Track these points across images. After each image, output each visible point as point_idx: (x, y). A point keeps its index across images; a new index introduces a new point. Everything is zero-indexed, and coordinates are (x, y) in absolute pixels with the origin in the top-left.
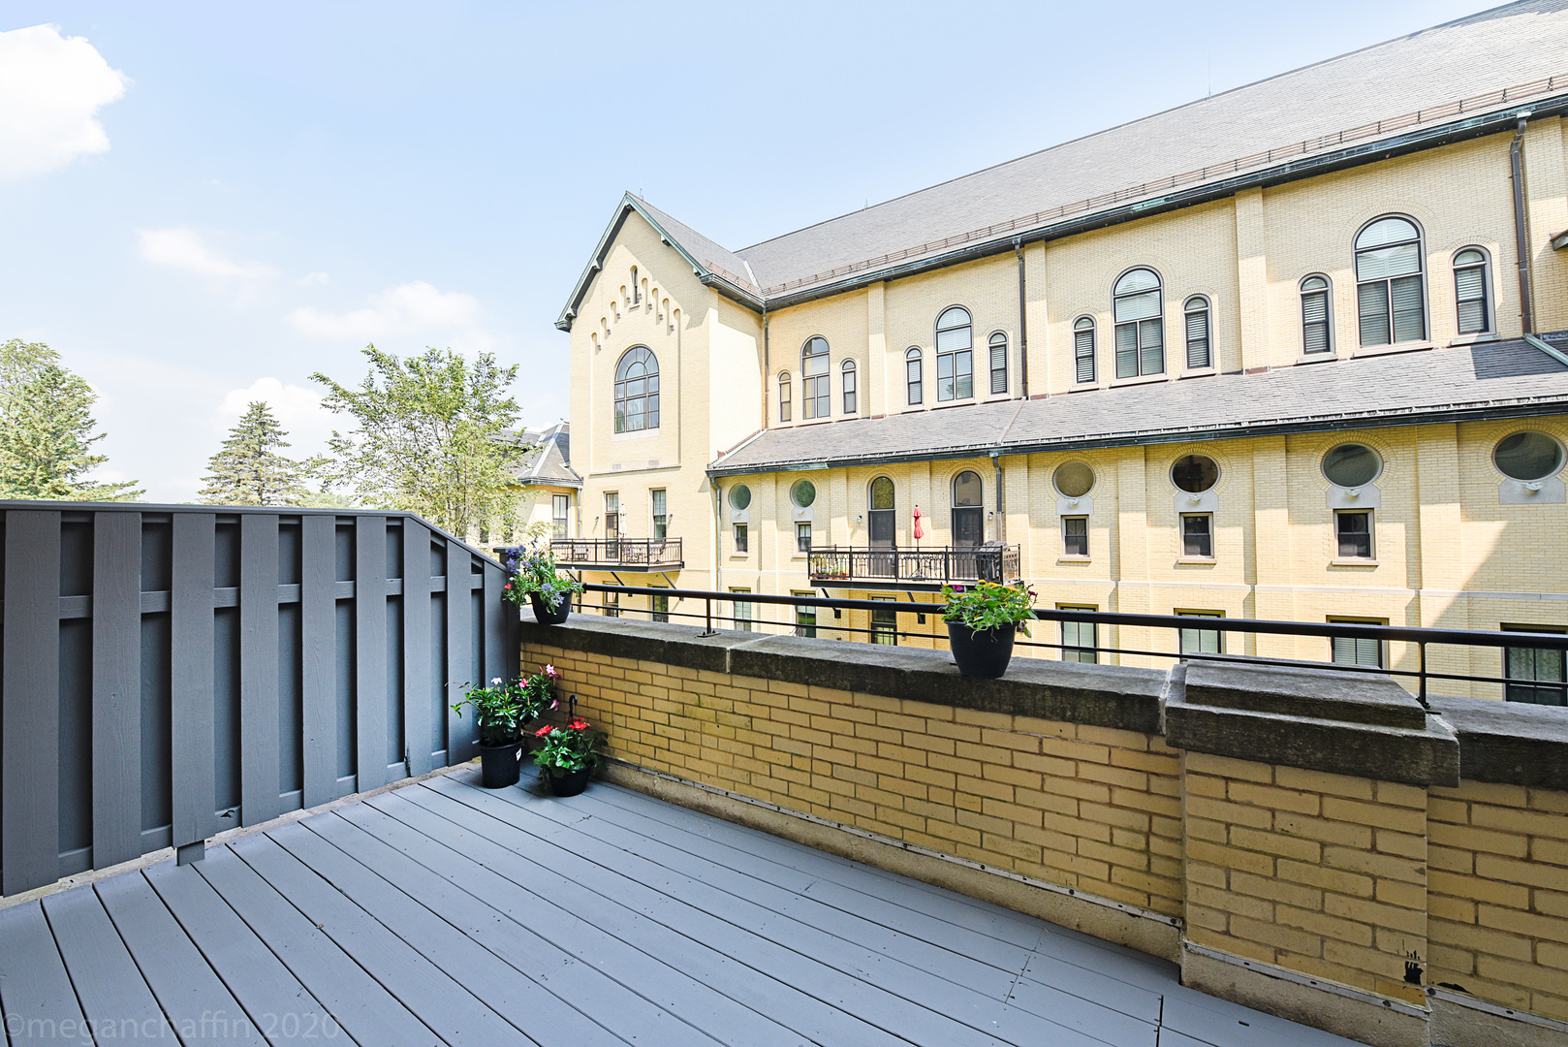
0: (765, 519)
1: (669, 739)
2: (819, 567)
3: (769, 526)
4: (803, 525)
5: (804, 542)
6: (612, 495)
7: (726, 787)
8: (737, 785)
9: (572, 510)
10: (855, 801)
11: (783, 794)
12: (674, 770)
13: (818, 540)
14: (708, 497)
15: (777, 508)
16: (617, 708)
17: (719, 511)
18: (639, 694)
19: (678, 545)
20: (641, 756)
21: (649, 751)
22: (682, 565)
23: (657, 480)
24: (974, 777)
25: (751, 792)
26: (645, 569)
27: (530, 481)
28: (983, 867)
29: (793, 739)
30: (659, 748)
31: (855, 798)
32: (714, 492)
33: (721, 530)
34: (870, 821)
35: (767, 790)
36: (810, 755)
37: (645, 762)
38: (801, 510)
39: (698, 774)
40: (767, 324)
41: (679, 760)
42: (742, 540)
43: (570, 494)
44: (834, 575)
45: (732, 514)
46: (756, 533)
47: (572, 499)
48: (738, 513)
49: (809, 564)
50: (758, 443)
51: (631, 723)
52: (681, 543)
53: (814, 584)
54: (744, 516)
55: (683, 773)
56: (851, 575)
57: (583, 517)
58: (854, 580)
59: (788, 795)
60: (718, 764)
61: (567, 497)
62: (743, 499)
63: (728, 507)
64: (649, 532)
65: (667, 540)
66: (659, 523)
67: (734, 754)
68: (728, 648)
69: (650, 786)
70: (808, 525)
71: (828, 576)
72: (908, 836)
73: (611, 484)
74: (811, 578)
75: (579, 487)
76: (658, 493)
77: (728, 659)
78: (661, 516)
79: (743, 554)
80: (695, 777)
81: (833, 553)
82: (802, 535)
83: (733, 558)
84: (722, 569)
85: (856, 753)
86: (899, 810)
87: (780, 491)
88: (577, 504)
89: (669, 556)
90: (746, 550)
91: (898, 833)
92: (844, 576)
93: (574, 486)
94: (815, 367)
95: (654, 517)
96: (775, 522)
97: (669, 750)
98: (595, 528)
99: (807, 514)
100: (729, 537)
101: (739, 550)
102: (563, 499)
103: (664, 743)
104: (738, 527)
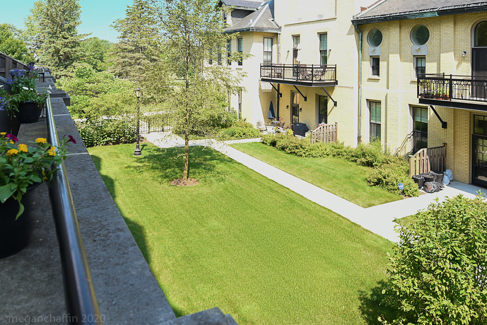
0: (392, 53)
2: (426, 89)
3: (394, 58)
4: (419, 58)
5: (420, 71)
6: (296, 38)
9: (275, 46)
13: (431, 69)
14: (353, 39)
15: (400, 46)
17: (361, 48)
19: (334, 69)
22: (336, 83)
23: (322, 27)
26: (311, 84)
27: (250, 29)
32: (357, 35)
33: (362, 60)
38: (418, 46)
42: (376, 69)
43: (274, 37)
44: (438, 96)
45: (369, 49)
46: (386, 63)
47: (275, 40)
48: (373, 49)
49: (418, 87)
52: (335, 68)
53: (421, 101)
54: (378, 51)
56: (451, 96)
57: (280, 51)
58: (453, 100)
61: (272, 39)
62: (377, 39)
63: (366, 44)
64: (316, 61)
65: (328, 66)
66: (323, 55)
70: (423, 58)
71: (433, 96)
73: (296, 31)
74: (420, 97)
75: (279, 32)
76: (323, 36)
78: (324, 51)
79: (376, 77)
81: (440, 79)
82: (419, 65)
83: (370, 80)
84: (362, 86)
87: (403, 34)
88: (277, 43)
89: (328, 77)
90: (378, 75)
92: (445, 97)
93: (276, 32)
95: (320, 51)
96: (398, 55)
98: (287, 58)
99: (423, 50)
100: (367, 66)
101: (374, 74)
102: (270, 40)
104: (373, 58)
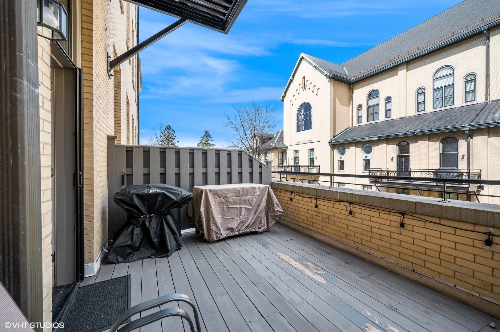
1: (317, 220)
4: (367, 161)
5: (367, 167)
6: (296, 151)
7: (338, 238)
8: (341, 238)
9: (284, 156)
10: (390, 250)
11: (360, 243)
12: (319, 230)
13: (373, 166)
14: (329, 151)
15: (356, 155)
16: (300, 209)
17: (333, 156)
18: (307, 205)
19: (319, 167)
20: (308, 225)
21: (311, 223)
23: (311, 146)
24: (451, 248)
25: (347, 241)
28: (455, 286)
29: (364, 224)
30: (314, 222)
31: (390, 248)
32: (331, 150)
33: (334, 163)
34: (397, 258)
35: (353, 241)
36: (371, 231)
37: (309, 227)
38: (366, 155)
39: (327, 233)
40: (353, 88)
41: (320, 227)
42: (342, 166)
43: (284, 152)
45: (338, 157)
46: (347, 164)
48: (341, 156)
50: (348, 132)
51: (305, 214)
53: (371, 182)
54: (343, 157)
55: (322, 232)
58: (389, 181)
59: (361, 244)
60: (334, 230)
62: (342, 151)
63: (337, 154)
64: (308, 163)
65: (315, 166)
66: (312, 160)
67: (340, 227)
68: (339, 192)
69: (310, 234)
70: (369, 160)
72: (415, 267)
73: (296, 148)
74: (370, 180)
75: (287, 149)
76: (311, 150)
77: (338, 195)
78: (312, 158)
79: (342, 171)
80: (326, 233)
81: (380, 171)
82: (367, 164)
83: (338, 172)
85: (391, 232)
86: (411, 256)
87: (357, 149)
88: (286, 155)
90: (344, 170)
91: (410, 265)
93: (285, 149)
94: (373, 102)
95: (310, 158)
96: (355, 159)
97: (317, 224)
98: (291, 162)
99: (369, 156)
100: (337, 165)
101: (341, 169)
102: (282, 153)
103: (316, 221)
104: (340, 161)
